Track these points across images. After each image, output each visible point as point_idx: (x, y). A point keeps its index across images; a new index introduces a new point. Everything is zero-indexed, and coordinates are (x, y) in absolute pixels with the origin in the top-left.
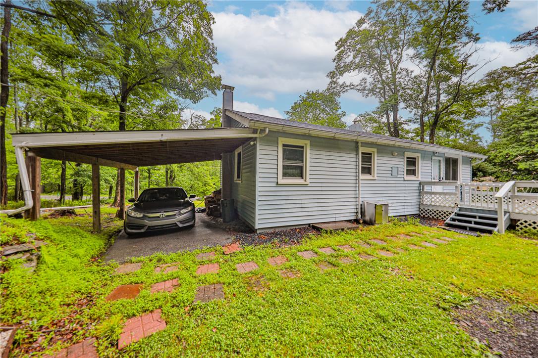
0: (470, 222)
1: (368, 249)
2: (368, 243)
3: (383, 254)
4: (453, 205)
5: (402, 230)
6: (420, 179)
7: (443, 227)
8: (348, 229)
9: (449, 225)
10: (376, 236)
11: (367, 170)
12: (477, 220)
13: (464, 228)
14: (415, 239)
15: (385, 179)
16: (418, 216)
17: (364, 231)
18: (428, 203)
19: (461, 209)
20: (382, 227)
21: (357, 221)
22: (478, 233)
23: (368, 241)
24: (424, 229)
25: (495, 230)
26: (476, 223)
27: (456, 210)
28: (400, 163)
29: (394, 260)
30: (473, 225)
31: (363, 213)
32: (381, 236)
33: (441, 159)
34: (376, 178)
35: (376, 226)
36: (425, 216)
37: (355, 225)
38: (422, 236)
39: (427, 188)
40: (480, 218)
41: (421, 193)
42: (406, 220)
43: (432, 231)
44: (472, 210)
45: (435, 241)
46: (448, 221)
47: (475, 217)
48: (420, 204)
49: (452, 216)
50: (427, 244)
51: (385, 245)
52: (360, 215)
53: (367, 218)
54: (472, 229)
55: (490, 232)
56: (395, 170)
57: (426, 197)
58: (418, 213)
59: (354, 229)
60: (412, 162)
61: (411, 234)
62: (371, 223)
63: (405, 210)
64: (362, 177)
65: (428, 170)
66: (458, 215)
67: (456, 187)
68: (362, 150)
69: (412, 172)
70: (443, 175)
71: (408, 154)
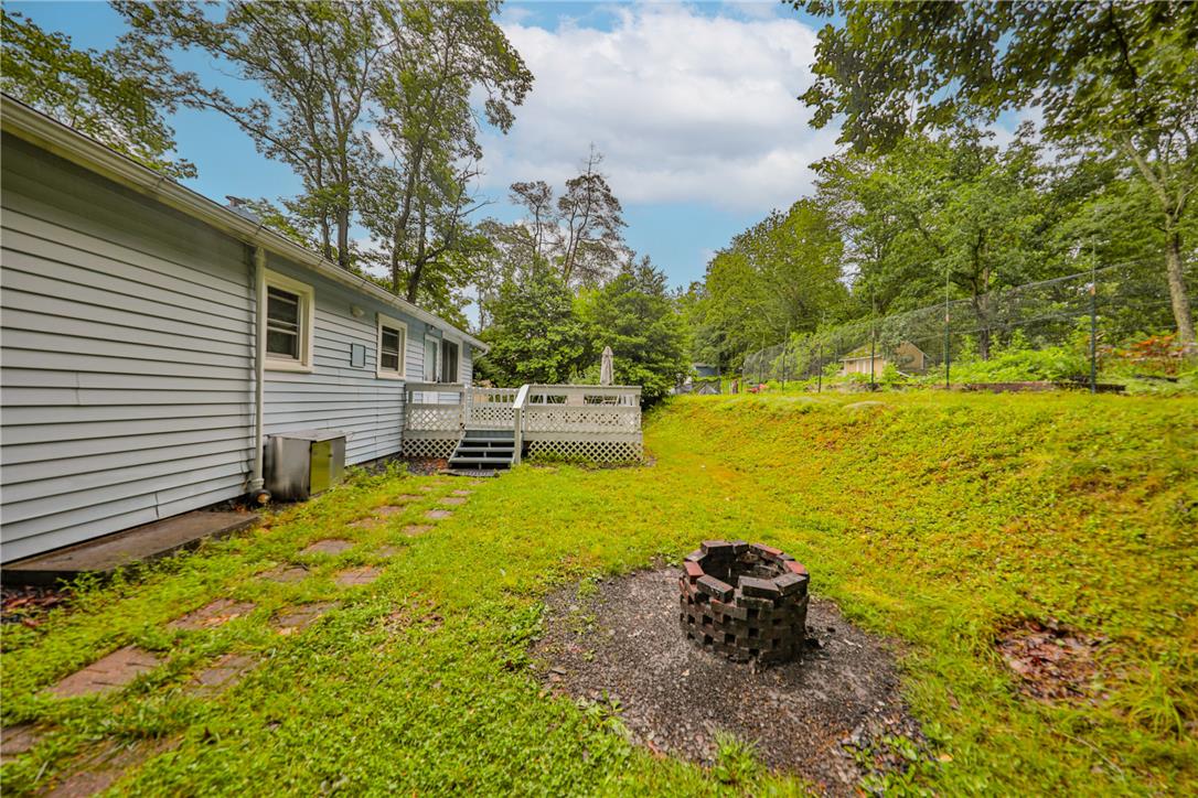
0: (480, 454)
1: (302, 585)
2: (296, 564)
3: (352, 582)
4: (457, 428)
5: (380, 496)
6: (404, 377)
7: (449, 471)
8: (218, 536)
9: (455, 466)
10: (318, 532)
11: (286, 344)
12: (490, 449)
13: (473, 466)
14: (412, 510)
15: (336, 372)
16: (399, 456)
17: (274, 528)
18: (419, 428)
19: (468, 433)
20: (332, 500)
21: (248, 501)
22: (495, 471)
23: (297, 556)
24: (417, 481)
25: (512, 460)
26: (490, 454)
27: (462, 437)
28: (370, 338)
29: (384, 589)
30: (485, 459)
31: (270, 473)
32: (334, 527)
33: (437, 341)
34: (310, 367)
35: (314, 501)
36: (414, 455)
37: (243, 516)
38: (420, 499)
39: (416, 398)
40: (494, 445)
41: (406, 407)
42: (383, 468)
43: (434, 483)
44: (482, 433)
45: (446, 502)
46: (452, 458)
47: (485, 444)
48: (405, 430)
49: (458, 447)
50: (437, 515)
51: (350, 550)
52: (260, 480)
53: (284, 483)
54: (487, 466)
55: (505, 466)
56: (358, 352)
57: (415, 414)
58: (399, 449)
59: (241, 530)
60: (391, 339)
61: (403, 499)
62: (296, 496)
63: (379, 447)
64: (269, 361)
65: (417, 360)
66: (465, 444)
67: (461, 394)
68: (267, 278)
69: (391, 362)
70: (439, 373)
71: (385, 321)
